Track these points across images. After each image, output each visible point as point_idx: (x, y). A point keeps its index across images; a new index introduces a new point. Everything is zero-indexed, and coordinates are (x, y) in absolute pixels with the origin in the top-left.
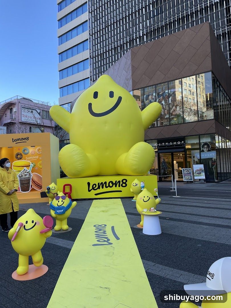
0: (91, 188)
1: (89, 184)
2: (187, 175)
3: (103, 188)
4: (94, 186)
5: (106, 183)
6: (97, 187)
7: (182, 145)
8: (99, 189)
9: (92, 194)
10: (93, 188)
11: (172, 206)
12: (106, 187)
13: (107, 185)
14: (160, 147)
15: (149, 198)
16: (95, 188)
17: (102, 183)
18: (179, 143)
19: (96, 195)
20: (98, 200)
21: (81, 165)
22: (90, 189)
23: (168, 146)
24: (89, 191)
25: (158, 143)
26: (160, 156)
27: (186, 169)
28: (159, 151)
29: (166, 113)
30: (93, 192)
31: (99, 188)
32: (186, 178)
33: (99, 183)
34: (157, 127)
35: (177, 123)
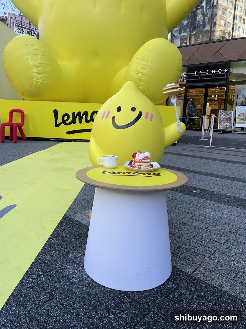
0: (59, 120)
1: (56, 113)
2: (224, 121)
3: (80, 122)
4: (66, 118)
5: (86, 113)
6: (70, 120)
7: (224, 75)
8: (74, 123)
9: (62, 132)
10: (64, 122)
11: (204, 161)
12: (87, 121)
13: (89, 118)
14: (190, 78)
15: (136, 114)
16: (67, 122)
17: (79, 113)
18: (220, 71)
19: (69, 133)
20: (72, 143)
21: (40, 75)
22: (58, 123)
23: (202, 77)
24: (57, 125)
25: (188, 72)
26: (188, 98)
27: (225, 112)
28: (188, 85)
29: (207, 21)
30: (64, 128)
31: (74, 121)
32: (222, 125)
33: (74, 113)
34: (190, 45)
35: (221, 40)
